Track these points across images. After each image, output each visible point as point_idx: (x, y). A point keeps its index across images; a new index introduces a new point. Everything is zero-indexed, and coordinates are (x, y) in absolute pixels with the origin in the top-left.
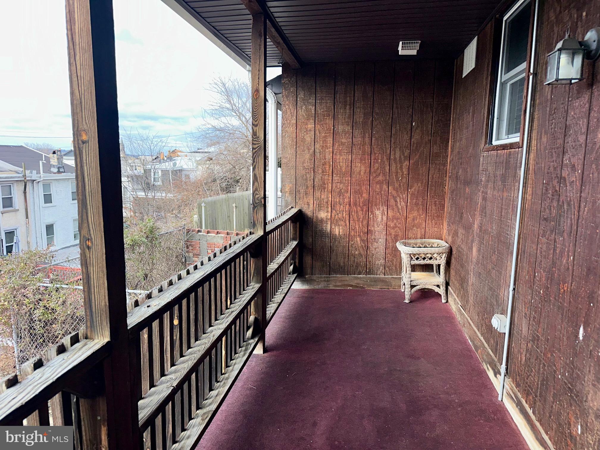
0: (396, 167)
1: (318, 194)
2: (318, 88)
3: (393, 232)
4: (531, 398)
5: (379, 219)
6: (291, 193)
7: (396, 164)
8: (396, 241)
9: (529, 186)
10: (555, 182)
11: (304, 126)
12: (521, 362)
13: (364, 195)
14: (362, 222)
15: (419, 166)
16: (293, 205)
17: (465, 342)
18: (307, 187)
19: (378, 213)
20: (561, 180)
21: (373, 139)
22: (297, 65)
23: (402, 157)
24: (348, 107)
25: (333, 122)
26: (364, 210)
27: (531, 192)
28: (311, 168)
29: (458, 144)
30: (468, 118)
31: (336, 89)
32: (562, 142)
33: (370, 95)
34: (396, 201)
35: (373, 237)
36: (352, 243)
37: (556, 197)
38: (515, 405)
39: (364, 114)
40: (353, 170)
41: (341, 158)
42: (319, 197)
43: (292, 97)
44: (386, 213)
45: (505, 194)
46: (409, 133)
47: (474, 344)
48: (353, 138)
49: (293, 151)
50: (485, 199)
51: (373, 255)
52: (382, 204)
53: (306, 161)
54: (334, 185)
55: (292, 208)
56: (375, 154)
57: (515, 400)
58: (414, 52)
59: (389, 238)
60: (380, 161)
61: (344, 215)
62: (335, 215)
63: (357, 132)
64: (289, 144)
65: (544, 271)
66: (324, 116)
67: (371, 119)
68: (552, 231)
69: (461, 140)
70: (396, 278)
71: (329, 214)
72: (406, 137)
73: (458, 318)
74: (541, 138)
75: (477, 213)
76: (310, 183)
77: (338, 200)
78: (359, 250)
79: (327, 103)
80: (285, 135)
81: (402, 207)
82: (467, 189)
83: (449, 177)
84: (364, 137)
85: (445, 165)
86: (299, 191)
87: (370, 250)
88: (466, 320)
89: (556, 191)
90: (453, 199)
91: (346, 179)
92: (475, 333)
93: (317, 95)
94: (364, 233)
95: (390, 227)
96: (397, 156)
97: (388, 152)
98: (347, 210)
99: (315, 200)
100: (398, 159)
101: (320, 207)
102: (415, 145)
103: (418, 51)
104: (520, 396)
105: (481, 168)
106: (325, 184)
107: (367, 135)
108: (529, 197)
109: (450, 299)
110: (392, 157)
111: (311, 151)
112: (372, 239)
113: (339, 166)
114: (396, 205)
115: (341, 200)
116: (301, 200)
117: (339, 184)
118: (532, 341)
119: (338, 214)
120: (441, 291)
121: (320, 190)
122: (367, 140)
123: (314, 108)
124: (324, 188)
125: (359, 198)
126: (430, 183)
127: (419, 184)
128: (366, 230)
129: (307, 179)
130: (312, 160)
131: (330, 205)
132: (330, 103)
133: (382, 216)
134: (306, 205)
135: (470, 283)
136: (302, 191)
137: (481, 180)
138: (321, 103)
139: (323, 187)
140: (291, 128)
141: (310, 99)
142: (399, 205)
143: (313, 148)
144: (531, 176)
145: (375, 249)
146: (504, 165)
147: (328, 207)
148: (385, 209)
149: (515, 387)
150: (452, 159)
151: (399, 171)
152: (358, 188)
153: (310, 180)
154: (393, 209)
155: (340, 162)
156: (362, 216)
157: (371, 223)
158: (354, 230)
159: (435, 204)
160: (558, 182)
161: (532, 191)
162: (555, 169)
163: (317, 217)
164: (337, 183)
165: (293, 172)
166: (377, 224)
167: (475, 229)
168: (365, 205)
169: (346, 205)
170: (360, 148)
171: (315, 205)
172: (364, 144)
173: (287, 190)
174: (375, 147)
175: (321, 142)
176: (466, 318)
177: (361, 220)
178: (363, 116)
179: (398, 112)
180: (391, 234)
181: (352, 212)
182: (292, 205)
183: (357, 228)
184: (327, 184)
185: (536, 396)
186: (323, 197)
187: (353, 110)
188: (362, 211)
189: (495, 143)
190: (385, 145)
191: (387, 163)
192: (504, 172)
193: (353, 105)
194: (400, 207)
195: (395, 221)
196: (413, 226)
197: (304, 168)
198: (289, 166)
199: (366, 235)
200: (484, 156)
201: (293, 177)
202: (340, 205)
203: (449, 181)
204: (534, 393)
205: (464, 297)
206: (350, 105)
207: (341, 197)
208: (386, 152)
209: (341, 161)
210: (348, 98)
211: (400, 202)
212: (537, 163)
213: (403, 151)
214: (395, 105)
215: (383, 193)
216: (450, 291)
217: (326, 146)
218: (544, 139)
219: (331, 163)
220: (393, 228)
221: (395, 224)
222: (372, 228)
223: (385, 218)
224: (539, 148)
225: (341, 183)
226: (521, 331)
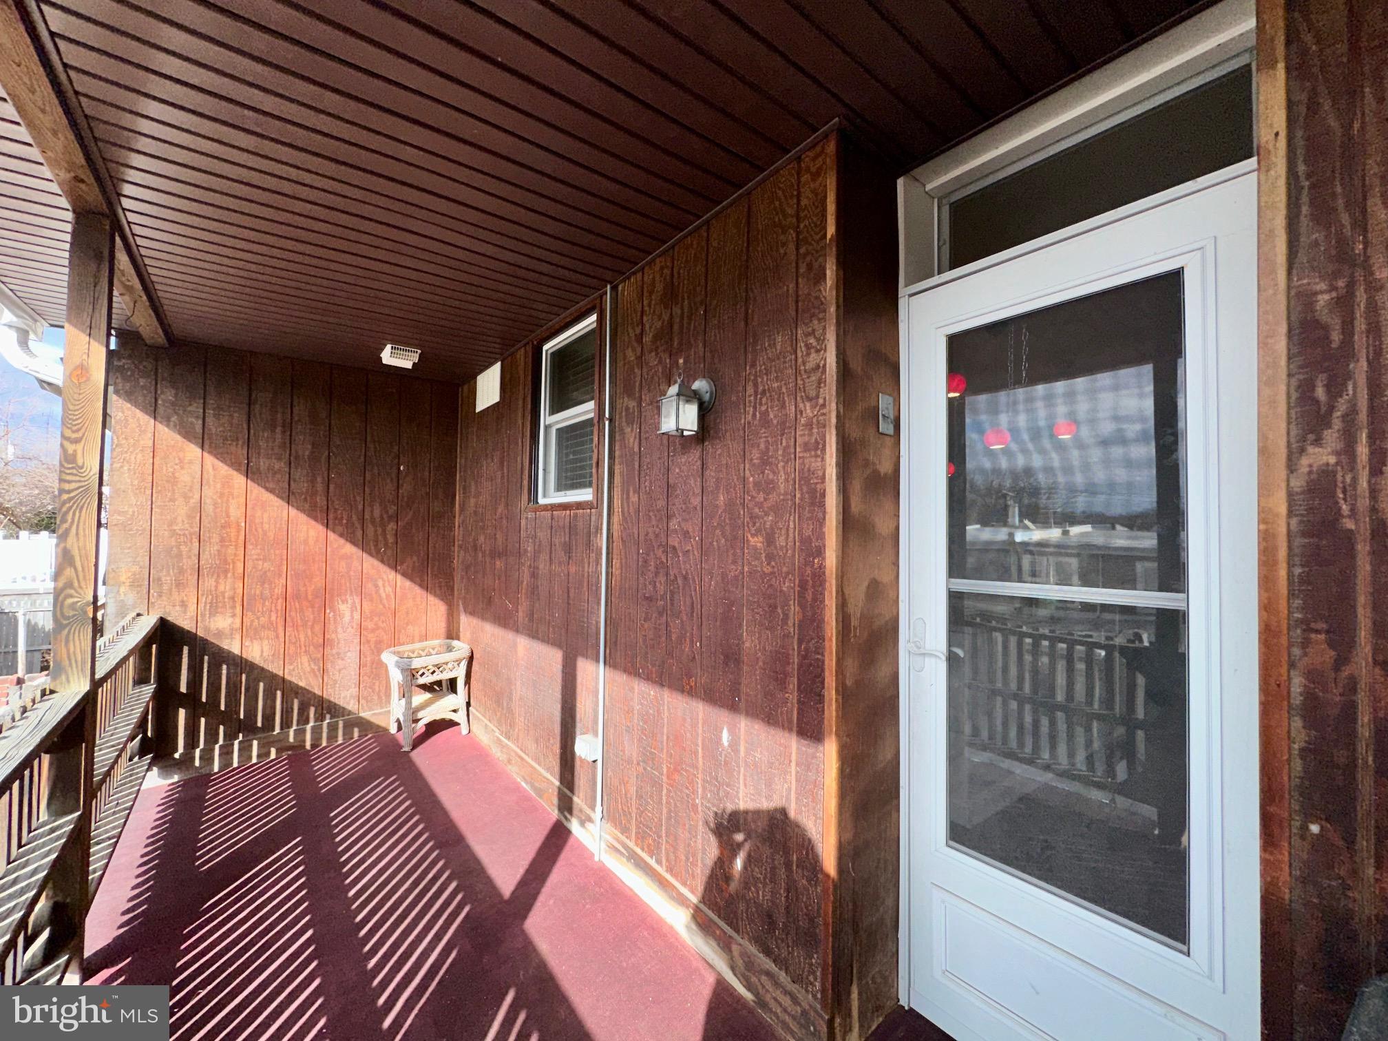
0: (376, 531)
1: (209, 583)
2: (211, 389)
3: (372, 637)
4: (650, 842)
5: (347, 618)
6: (135, 584)
7: (375, 526)
8: (380, 652)
9: (615, 556)
10: (659, 552)
11: (174, 454)
12: (626, 794)
13: (316, 580)
14: (312, 627)
15: (414, 530)
16: (142, 609)
17: (518, 788)
18: (181, 571)
19: (344, 608)
20: (669, 549)
21: (332, 487)
22: (161, 339)
23: (385, 516)
24: (279, 430)
25: (245, 452)
26: (317, 606)
27: (618, 565)
28: (191, 534)
29: (473, 501)
30: (489, 467)
31: (254, 396)
32: (664, 503)
33: (323, 415)
34: (376, 586)
35: (334, 651)
36: (292, 667)
37: (662, 571)
38: (625, 860)
39: (313, 444)
40: (292, 536)
41: (266, 515)
42: (213, 589)
43: (145, 396)
44: (359, 608)
45: (573, 569)
46: (395, 480)
47: (533, 787)
48: (292, 483)
49: (144, 500)
50: (534, 575)
51: (335, 682)
52: (351, 592)
53: (180, 519)
54: (249, 565)
55: (139, 615)
56: (336, 510)
57: (623, 850)
58: (408, 365)
59: (365, 648)
60: (345, 521)
61: (273, 618)
62: (252, 621)
63: (298, 474)
64: (132, 485)
65: (653, 665)
66: (225, 439)
67: (327, 453)
68: (660, 614)
69: (478, 495)
70: (380, 714)
71: (238, 621)
72: (390, 487)
73: (496, 752)
74: (628, 498)
75: (522, 597)
76: (189, 563)
77: (258, 592)
78: (306, 678)
79: (231, 416)
80: (122, 467)
81: (388, 596)
82: (498, 563)
83: (460, 547)
84: (313, 482)
85: (451, 528)
86: (159, 579)
87: (329, 675)
88: (513, 754)
89: (662, 562)
90: (469, 579)
91: (277, 552)
92: (535, 769)
93: (207, 401)
94: (316, 647)
95: (366, 629)
96: (377, 513)
97: (360, 507)
98: (279, 608)
99: (203, 595)
100: (378, 520)
101: (214, 609)
102: (406, 499)
103: (414, 364)
104: (631, 844)
105: (523, 534)
106: (226, 562)
107: (319, 479)
108: (616, 571)
109: (474, 728)
110: (367, 516)
111: (192, 501)
112: (333, 655)
113: (260, 530)
114: (377, 592)
115: (267, 592)
116: (164, 598)
117: (260, 563)
118: (644, 761)
119: (258, 618)
120: (460, 717)
121: (215, 576)
122: (320, 487)
123: (200, 422)
124: (226, 571)
125: (305, 585)
126: (431, 555)
127: (415, 558)
128: (321, 641)
129: (181, 555)
130: (195, 517)
131: (240, 603)
132: (239, 417)
133: (352, 612)
134: (178, 608)
135: (516, 697)
136: (167, 580)
137: (526, 551)
138: (217, 416)
139: (222, 570)
140: (140, 456)
141: (190, 405)
142: (381, 591)
143: (197, 496)
144: (617, 544)
145: (340, 671)
146: (567, 530)
147: (234, 607)
148: (357, 601)
149: (619, 835)
150: (463, 521)
151: (380, 538)
152: (302, 567)
153: (190, 557)
154: (371, 600)
155: (262, 523)
156: (312, 617)
157: (331, 627)
158: (295, 643)
159: (440, 587)
160: (663, 552)
161: (621, 563)
162: (657, 536)
163: (207, 629)
164: (257, 560)
165: (143, 542)
166: (343, 628)
167: (520, 619)
168: (317, 597)
169: (278, 599)
170: (305, 499)
171: (201, 606)
172: (314, 494)
173: (123, 579)
174: (334, 499)
175: (219, 486)
176: (513, 750)
177: (310, 624)
178: (310, 447)
179: (375, 448)
180: (368, 642)
181: (290, 611)
182: (138, 611)
183: (303, 639)
184: (234, 563)
185: (659, 837)
186: (221, 588)
187: (291, 436)
188: (313, 607)
189: (542, 501)
190: (354, 497)
191: (358, 525)
192: (567, 539)
193: (289, 427)
194: (384, 595)
195: (376, 619)
196: (407, 624)
197: (173, 533)
198: (131, 530)
199: (321, 649)
200: (527, 518)
201: (143, 554)
202: (264, 600)
203: (459, 552)
204: (654, 833)
205: (506, 719)
206: (283, 426)
207: (266, 586)
208: (357, 509)
209: (266, 520)
210: (279, 416)
211: (384, 586)
212: (625, 528)
213: (386, 507)
214: (369, 439)
215: (352, 573)
216: (473, 714)
217: (231, 494)
218: (634, 498)
219: (243, 524)
220: (373, 631)
221: (376, 624)
222: (333, 636)
223: (357, 616)
224: (626, 510)
225: (264, 560)
226: (623, 751)
